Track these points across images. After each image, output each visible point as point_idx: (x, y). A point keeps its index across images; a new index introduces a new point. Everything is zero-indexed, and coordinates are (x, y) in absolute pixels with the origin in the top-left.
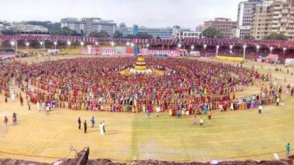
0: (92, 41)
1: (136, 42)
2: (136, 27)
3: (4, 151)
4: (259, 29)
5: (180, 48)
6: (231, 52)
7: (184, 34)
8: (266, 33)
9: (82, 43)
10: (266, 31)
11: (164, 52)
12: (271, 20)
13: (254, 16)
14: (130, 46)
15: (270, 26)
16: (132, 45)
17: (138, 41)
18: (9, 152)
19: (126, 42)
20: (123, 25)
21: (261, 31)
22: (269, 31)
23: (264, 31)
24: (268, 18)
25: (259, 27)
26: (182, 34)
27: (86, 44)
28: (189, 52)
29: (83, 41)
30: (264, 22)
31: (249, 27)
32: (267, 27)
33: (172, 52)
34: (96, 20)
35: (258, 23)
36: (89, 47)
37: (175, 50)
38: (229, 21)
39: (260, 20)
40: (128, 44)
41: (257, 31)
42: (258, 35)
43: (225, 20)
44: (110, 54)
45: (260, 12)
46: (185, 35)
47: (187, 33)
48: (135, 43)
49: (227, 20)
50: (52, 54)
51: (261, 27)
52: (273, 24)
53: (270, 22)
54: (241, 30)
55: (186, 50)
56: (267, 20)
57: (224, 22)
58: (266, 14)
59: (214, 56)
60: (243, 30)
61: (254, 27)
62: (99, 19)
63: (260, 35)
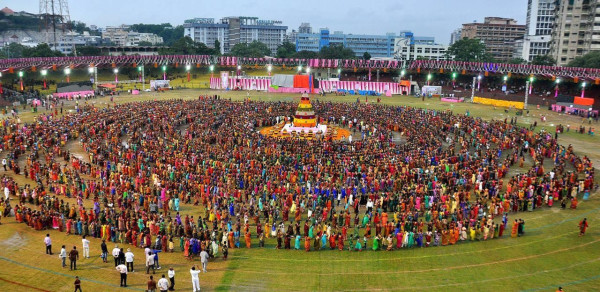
0: (231, 64)
1: (316, 65)
2: (325, 34)
3: (8, 278)
4: (566, 42)
5: (402, 79)
6: (504, 89)
7: (416, 50)
8: (579, 51)
9: (212, 68)
10: (580, 47)
11: (368, 87)
12: (590, 24)
13: (557, 17)
14: (303, 71)
15: (587, 38)
16: (308, 70)
17: (320, 63)
18: (14, 280)
19: (296, 65)
20: (305, 29)
21: (569, 47)
22: (586, 46)
23: (576, 46)
24: (586, 21)
25: (566, 38)
26: (412, 50)
27: (220, 69)
28: (420, 88)
29: (213, 63)
30: (578, 30)
31: (547, 38)
32: (584, 39)
33: (387, 87)
34: (249, 21)
35: (564, 30)
36: (225, 76)
37: (393, 81)
38: (511, 23)
39: (568, 25)
40: (300, 68)
41: (562, 46)
42: (564, 55)
43: (505, 23)
44: (262, 89)
45: (569, 9)
46: (420, 51)
47: (424, 47)
48: (313, 67)
49: (508, 21)
50: (157, 89)
51: (571, 38)
52: (595, 34)
53: (589, 30)
54: (532, 44)
55: (414, 83)
56: (583, 25)
57: (502, 27)
58: (580, 12)
59: (469, 96)
60: (536, 44)
61: (557, 38)
62: (255, 19)
63: (568, 55)
